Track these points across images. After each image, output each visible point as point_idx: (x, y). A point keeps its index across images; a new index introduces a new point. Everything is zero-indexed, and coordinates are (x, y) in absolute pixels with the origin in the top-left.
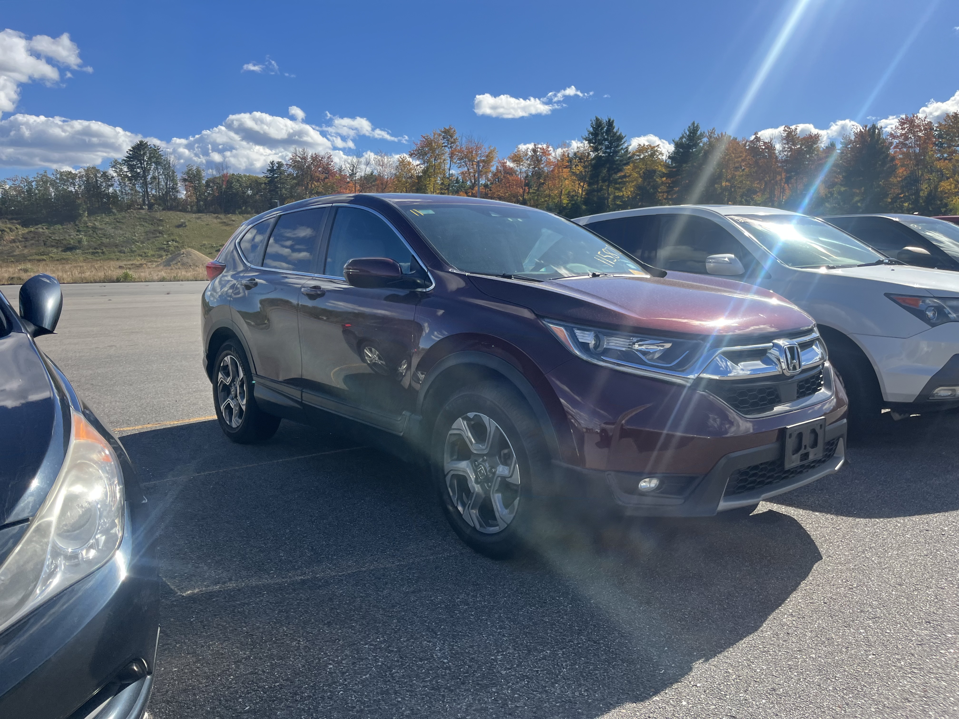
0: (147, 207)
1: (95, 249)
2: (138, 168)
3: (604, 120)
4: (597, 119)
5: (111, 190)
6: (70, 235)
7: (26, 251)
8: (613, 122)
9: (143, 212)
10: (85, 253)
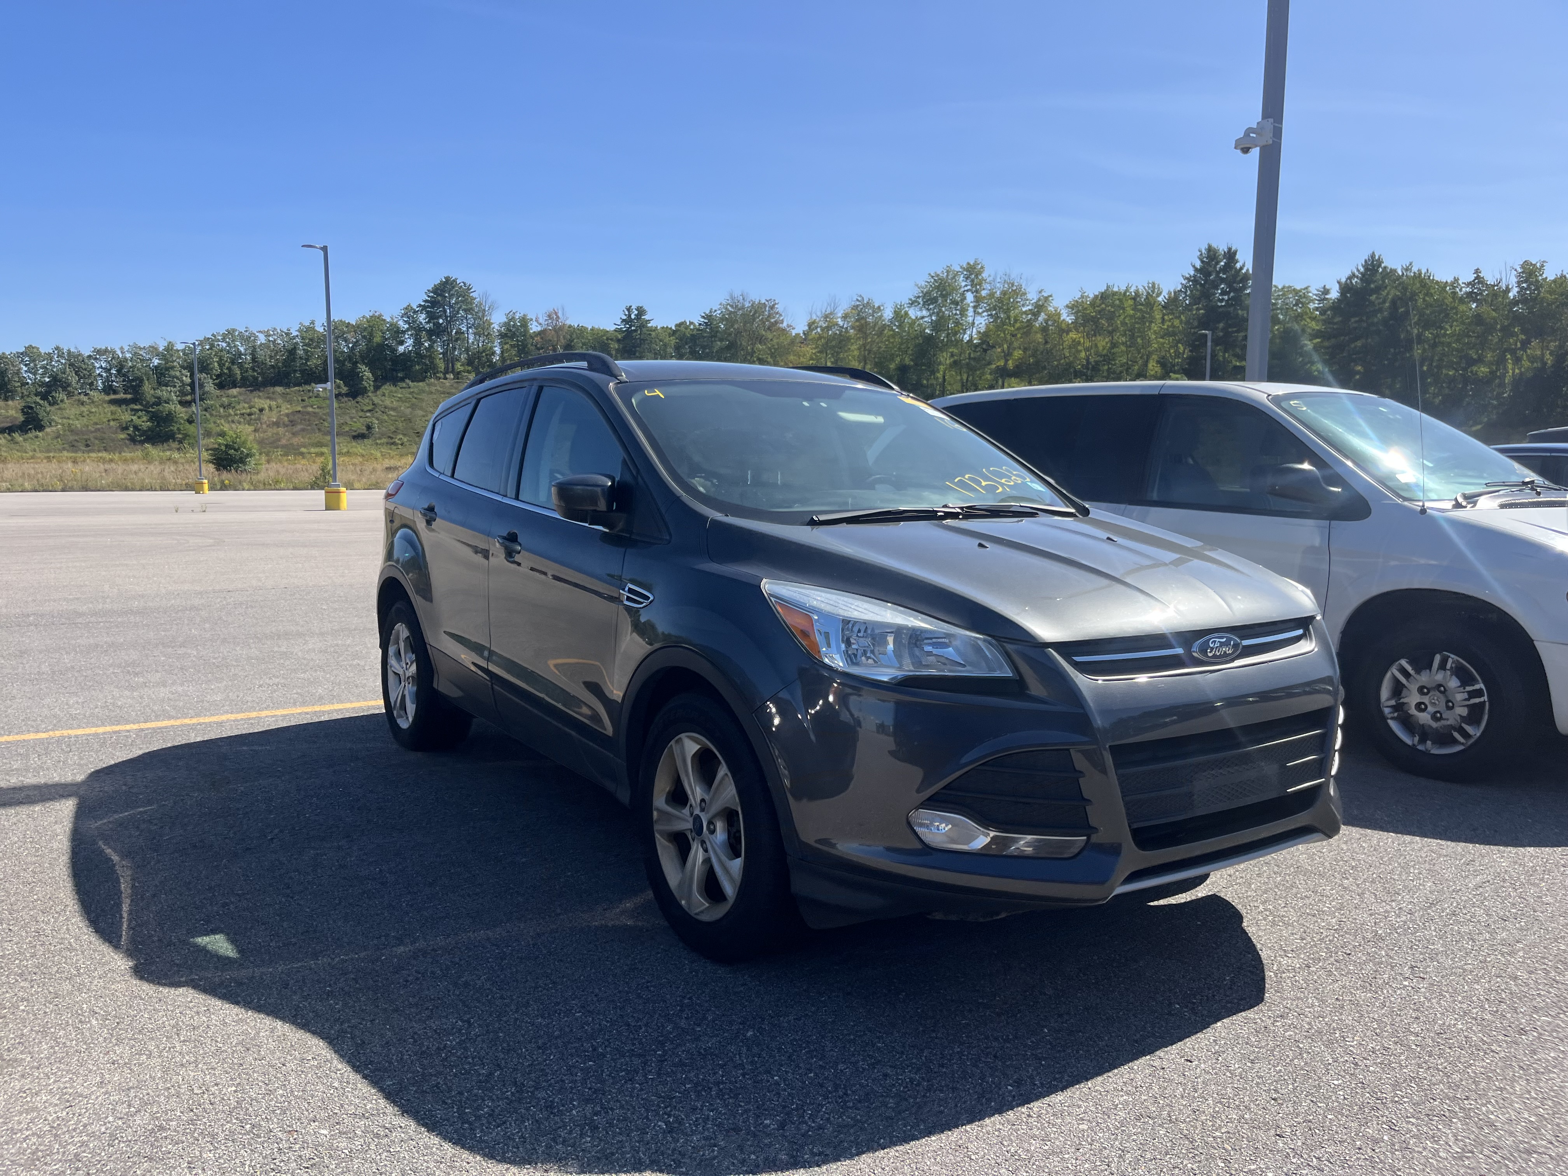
0: (452, 376)
1: (392, 438)
2: (440, 317)
3: (1222, 248)
4: (1210, 249)
5: (401, 349)
6: (352, 418)
7: (296, 441)
8: (1235, 253)
9: (447, 383)
10: (377, 444)
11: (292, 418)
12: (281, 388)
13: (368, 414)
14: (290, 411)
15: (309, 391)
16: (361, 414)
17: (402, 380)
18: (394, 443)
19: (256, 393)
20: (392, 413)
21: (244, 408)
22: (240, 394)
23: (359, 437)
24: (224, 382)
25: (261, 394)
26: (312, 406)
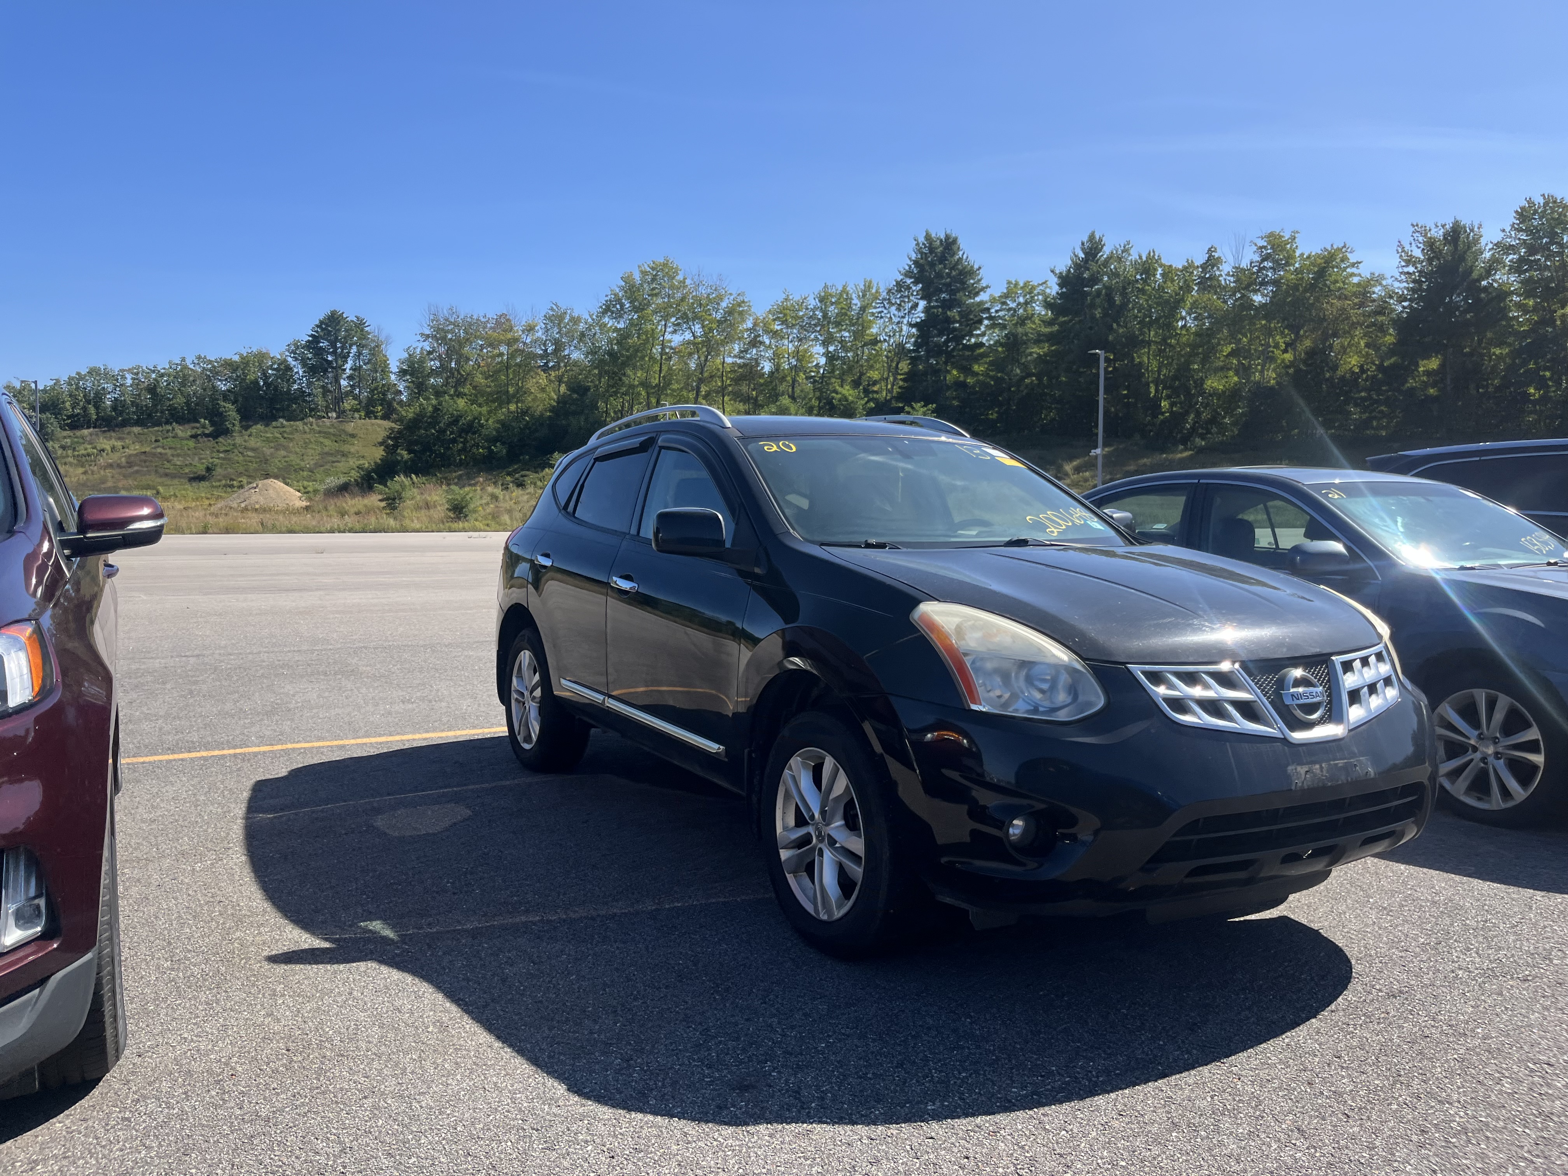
0: (334, 415)
2: (330, 353)
3: (941, 235)
4: (928, 237)
8: (955, 241)
9: (327, 422)
10: (213, 487)
11: (132, 459)
12: (139, 428)
13: (221, 455)
14: (135, 452)
15: (168, 431)
16: (214, 455)
17: (276, 419)
18: (232, 486)
19: (108, 434)
20: (250, 453)
21: (86, 449)
22: (91, 434)
23: (200, 478)
24: (75, 423)
25: (113, 434)
26: (163, 447)
